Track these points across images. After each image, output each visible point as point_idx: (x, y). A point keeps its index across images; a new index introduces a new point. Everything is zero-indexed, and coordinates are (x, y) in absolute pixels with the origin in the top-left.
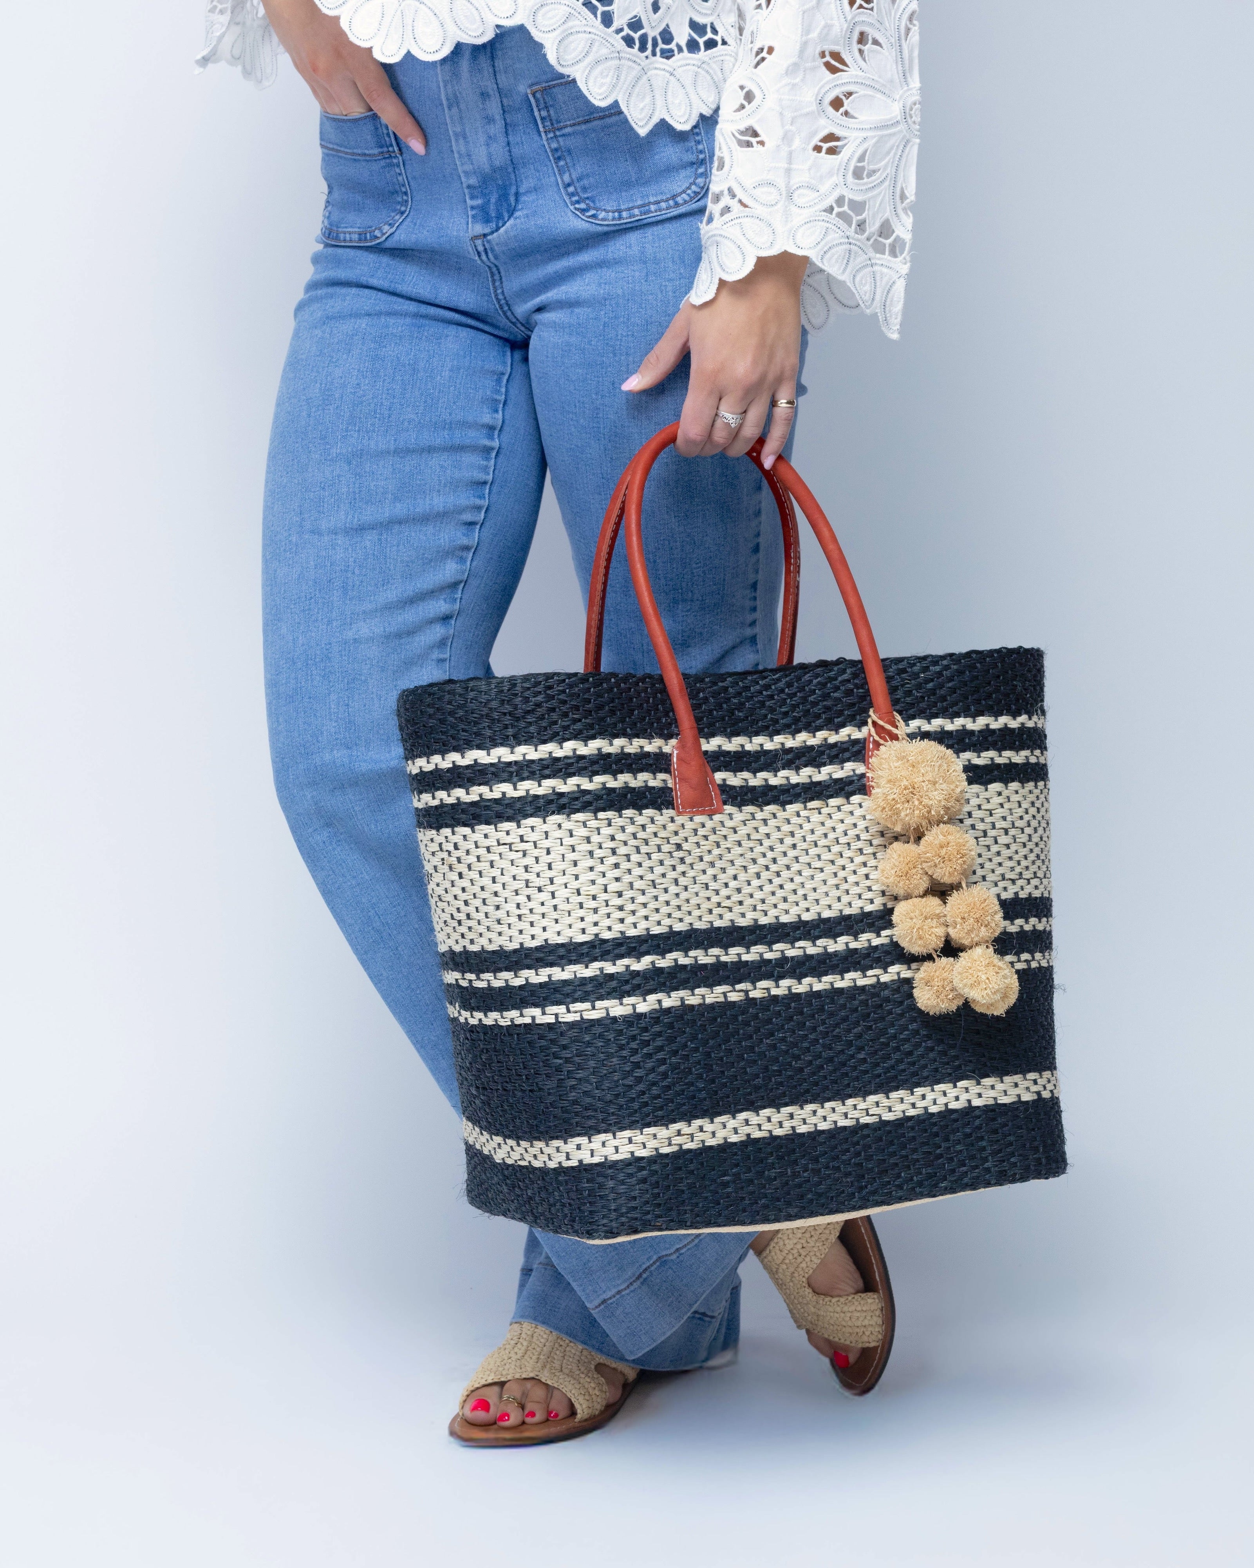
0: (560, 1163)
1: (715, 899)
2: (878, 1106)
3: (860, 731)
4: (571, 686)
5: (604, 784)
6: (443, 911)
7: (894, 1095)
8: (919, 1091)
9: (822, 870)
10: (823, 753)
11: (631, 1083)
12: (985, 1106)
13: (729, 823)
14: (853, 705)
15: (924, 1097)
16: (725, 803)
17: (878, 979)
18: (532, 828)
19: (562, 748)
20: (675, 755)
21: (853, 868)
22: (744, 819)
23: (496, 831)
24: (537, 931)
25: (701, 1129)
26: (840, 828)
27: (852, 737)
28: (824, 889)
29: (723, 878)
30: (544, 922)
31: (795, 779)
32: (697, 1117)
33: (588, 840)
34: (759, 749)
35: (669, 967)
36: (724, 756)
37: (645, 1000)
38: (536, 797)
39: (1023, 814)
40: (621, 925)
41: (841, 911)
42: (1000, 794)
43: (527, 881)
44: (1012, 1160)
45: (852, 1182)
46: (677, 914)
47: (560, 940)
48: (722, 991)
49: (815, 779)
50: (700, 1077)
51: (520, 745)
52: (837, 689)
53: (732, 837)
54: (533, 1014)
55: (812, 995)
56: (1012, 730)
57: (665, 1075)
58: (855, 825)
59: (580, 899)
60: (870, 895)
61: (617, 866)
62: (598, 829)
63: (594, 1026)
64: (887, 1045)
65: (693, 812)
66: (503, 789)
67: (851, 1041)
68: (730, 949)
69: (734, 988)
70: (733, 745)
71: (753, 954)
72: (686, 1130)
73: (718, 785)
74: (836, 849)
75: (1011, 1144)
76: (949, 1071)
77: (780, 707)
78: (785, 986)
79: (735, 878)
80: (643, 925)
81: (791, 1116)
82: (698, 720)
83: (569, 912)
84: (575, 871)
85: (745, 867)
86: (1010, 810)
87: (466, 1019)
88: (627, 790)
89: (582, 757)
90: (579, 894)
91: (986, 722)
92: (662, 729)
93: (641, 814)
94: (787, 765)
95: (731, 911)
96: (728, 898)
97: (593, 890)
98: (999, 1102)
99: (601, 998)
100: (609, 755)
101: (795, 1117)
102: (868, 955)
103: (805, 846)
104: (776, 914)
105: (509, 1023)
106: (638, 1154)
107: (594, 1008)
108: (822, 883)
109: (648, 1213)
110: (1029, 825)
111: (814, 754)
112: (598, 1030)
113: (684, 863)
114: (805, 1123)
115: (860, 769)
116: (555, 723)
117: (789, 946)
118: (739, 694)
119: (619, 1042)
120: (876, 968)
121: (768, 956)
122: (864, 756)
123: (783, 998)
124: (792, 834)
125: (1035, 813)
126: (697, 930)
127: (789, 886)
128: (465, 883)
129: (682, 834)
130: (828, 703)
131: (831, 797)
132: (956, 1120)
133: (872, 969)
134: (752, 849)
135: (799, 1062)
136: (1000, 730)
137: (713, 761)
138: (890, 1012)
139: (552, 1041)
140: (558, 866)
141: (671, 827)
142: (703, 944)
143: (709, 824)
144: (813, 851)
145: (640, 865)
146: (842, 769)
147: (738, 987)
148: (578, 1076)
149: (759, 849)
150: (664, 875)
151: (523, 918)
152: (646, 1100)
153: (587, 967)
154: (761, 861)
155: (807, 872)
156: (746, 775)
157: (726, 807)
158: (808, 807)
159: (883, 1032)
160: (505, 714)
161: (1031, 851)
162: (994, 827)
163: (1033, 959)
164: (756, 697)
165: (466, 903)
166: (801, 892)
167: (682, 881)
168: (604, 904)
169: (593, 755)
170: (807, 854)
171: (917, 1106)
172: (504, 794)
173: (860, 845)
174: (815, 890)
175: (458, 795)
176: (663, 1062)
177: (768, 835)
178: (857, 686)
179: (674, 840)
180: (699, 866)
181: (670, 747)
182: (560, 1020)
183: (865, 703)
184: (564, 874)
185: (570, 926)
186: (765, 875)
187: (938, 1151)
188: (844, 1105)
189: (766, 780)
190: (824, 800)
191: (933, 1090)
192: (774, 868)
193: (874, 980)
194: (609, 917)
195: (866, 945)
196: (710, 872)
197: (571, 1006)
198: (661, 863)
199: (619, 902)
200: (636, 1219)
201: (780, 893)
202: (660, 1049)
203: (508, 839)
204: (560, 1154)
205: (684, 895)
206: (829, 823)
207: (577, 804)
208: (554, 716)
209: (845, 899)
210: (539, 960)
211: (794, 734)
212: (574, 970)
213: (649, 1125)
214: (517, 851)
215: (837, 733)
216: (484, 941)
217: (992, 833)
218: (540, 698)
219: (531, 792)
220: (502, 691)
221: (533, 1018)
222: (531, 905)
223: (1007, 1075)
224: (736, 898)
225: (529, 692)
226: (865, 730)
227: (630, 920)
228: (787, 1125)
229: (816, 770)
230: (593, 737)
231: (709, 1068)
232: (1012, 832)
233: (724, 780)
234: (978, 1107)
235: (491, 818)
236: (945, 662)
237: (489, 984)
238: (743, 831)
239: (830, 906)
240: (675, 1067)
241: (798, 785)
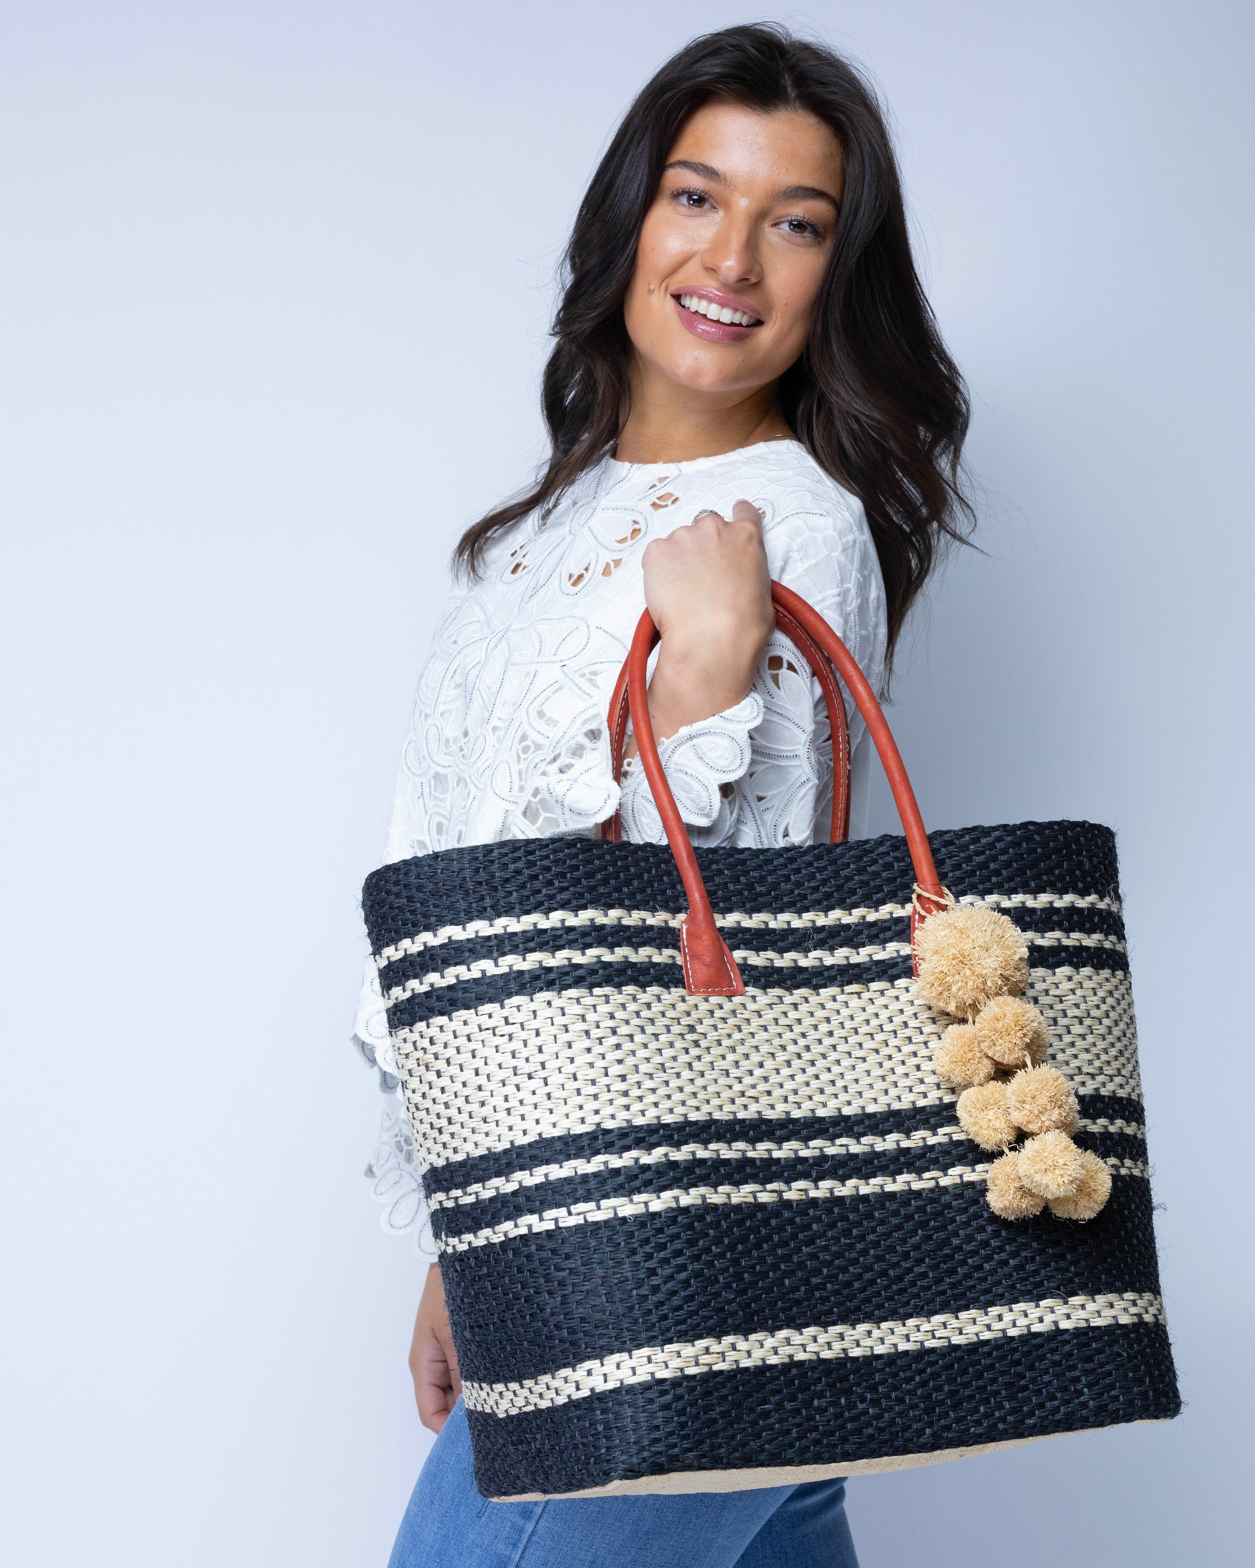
0: (569, 1396)
1: (737, 1087)
2: (945, 1328)
3: (903, 908)
4: (555, 851)
5: (598, 957)
6: (421, 1121)
7: (964, 1315)
8: (994, 1311)
9: (864, 1060)
10: (860, 932)
11: (647, 1293)
12: (1076, 1329)
13: (751, 1006)
14: (894, 879)
15: (1000, 1318)
16: (746, 984)
17: (937, 1183)
18: (518, 1008)
19: (548, 919)
20: (684, 930)
21: (901, 1058)
22: (769, 1002)
23: (477, 1015)
24: (529, 1124)
25: (734, 1347)
26: (884, 1015)
27: (895, 915)
28: (868, 1080)
29: (745, 1064)
30: (537, 1114)
31: (829, 961)
32: (727, 1333)
33: (583, 1018)
34: (786, 926)
35: (686, 1161)
36: (743, 933)
37: (659, 1197)
38: (521, 973)
39: (1099, 1003)
40: (627, 1112)
41: (889, 1105)
42: (1070, 979)
43: (515, 1068)
44: (1113, 1393)
45: (920, 1415)
46: (692, 1102)
47: (557, 1133)
48: (750, 1190)
49: (853, 961)
50: (728, 1287)
51: (500, 916)
52: (874, 862)
53: (756, 1022)
54: (529, 1222)
55: (860, 1199)
56: (1081, 910)
57: (686, 1283)
58: (901, 1011)
59: (576, 1085)
60: (922, 1088)
61: (618, 1046)
62: (594, 1006)
63: (600, 1228)
64: (952, 1257)
65: (708, 992)
66: (484, 967)
67: (909, 1252)
68: (758, 1144)
69: (765, 1188)
70: (754, 921)
71: (785, 1151)
72: (715, 1348)
73: (738, 965)
74: (879, 1037)
75: (1109, 1374)
76: (1029, 1287)
77: (809, 881)
78: (824, 1189)
79: (761, 1065)
80: (652, 1113)
81: (842, 1337)
82: (710, 894)
83: (565, 1100)
84: (570, 1053)
85: (773, 1054)
86: (1084, 997)
87: (454, 1247)
88: (627, 964)
89: (571, 929)
90: (575, 1079)
91: (1050, 899)
92: (667, 902)
93: (645, 992)
94: (820, 945)
95: (757, 1102)
96: (754, 1086)
97: (592, 1074)
98: (1092, 1324)
99: (606, 1196)
100: (603, 927)
101: (846, 1338)
102: (923, 1155)
103: (843, 1033)
104: (812, 1107)
105: (503, 1239)
106: (659, 1375)
107: (599, 1208)
108: (865, 1074)
109: (674, 1446)
110: (1108, 1016)
111: (850, 933)
112: (604, 1233)
113: (699, 1046)
114: (858, 1345)
115: (905, 949)
116: (539, 892)
117: (828, 1143)
118: (760, 867)
119: (630, 1246)
120: (933, 1170)
121: (804, 1153)
122: (909, 936)
123: (824, 1202)
124: (828, 1020)
125: (1114, 1004)
126: (717, 1121)
127: (825, 1077)
128: (444, 1081)
129: (695, 1015)
130: (865, 878)
131: (872, 980)
132: (1041, 1346)
133: (929, 1171)
134: (780, 1035)
135: (847, 1275)
136: (1066, 908)
137: (730, 938)
138: (953, 1220)
139: (553, 1251)
140: (550, 1048)
141: (681, 1007)
142: (725, 1137)
143: (728, 1006)
144: (853, 1040)
145: (645, 1046)
146: (884, 950)
147: (769, 1187)
148: (584, 1288)
149: (788, 1035)
150: (675, 1058)
151: (512, 1112)
152: (666, 1312)
153: (589, 1162)
154: (792, 1048)
155: (846, 1062)
156: (770, 954)
157: (747, 989)
158: (846, 991)
159: (946, 1242)
160: (480, 883)
161: (1113, 1045)
162: (1065, 1015)
163: (1123, 1165)
164: (780, 870)
165: (447, 1105)
166: (840, 1083)
167: (697, 1065)
168: (606, 1089)
169: (585, 926)
170: (847, 1042)
171: (993, 1328)
172: (483, 972)
173: (908, 1032)
174: (857, 1081)
175: (431, 981)
176: (682, 1268)
177: (799, 1021)
178: (897, 859)
179: (685, 1021)
180: (716, 1051)
181: (678, 921)
182: (561, 1225)
183: (906, 878)
184: (557, 1058)
185: (567, 1116)
186: (796, 1063)
187: (1022, 1383)
188: (904, 1325)
189: (795, 961)
190: (863, 984)
191: (1011, 1310)
192: (807, 1056)
193: (932, 1184)
194: (611, 1104)
195: (921, 1144)
196: (731, 1057)
197: (572, 1208)
198: (671, 1045)
199: (622, 1086)
200: (660, 1453)
201: (815, 1084)
202: (678, 1253)
203: (491, 1023)
204: (568, 1385)
205: (700, 1082)
206: (871, 1009)
207: (569, 980)
208: (537, 884)
209: (893, 1092)
210: (533, 1158)
211: (827, 910)
212: (574, 1165)
213: (670, 1341)
214: (502, 1036)
215: (877, 910)
216: (469, 1147)
217: (1062, 1021)
218: (520, 865)
219: (515, 968)
220: (477, 859)
221: (530, 1227)
222: (520, 1095)
223: (1099, 1293)
224: (762, 1087)
225: (506, 858)
226: (909, 907)
227: (636, 1107)
228: (837, 1346)
229: (854, 951)
230: (584, 907)
231: (738, 1276)
232: (1088, 1022)
233: (745, 959)
234: (1067, 1331)
235: (471, 1000)
236: (997, 833)
237: (477, 1197)
238: (769, 1015)
239: (875, 1100)
240: (697, 1275)
241: (832, 967)
